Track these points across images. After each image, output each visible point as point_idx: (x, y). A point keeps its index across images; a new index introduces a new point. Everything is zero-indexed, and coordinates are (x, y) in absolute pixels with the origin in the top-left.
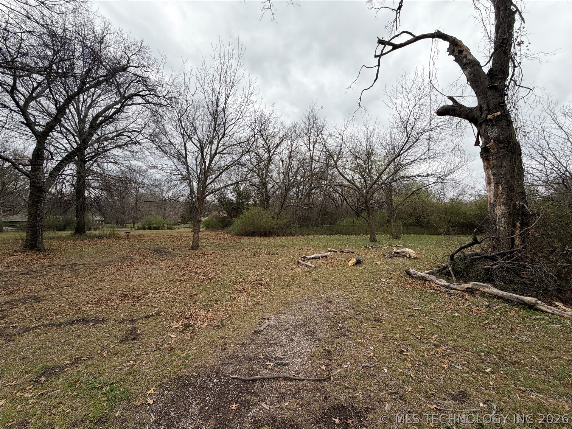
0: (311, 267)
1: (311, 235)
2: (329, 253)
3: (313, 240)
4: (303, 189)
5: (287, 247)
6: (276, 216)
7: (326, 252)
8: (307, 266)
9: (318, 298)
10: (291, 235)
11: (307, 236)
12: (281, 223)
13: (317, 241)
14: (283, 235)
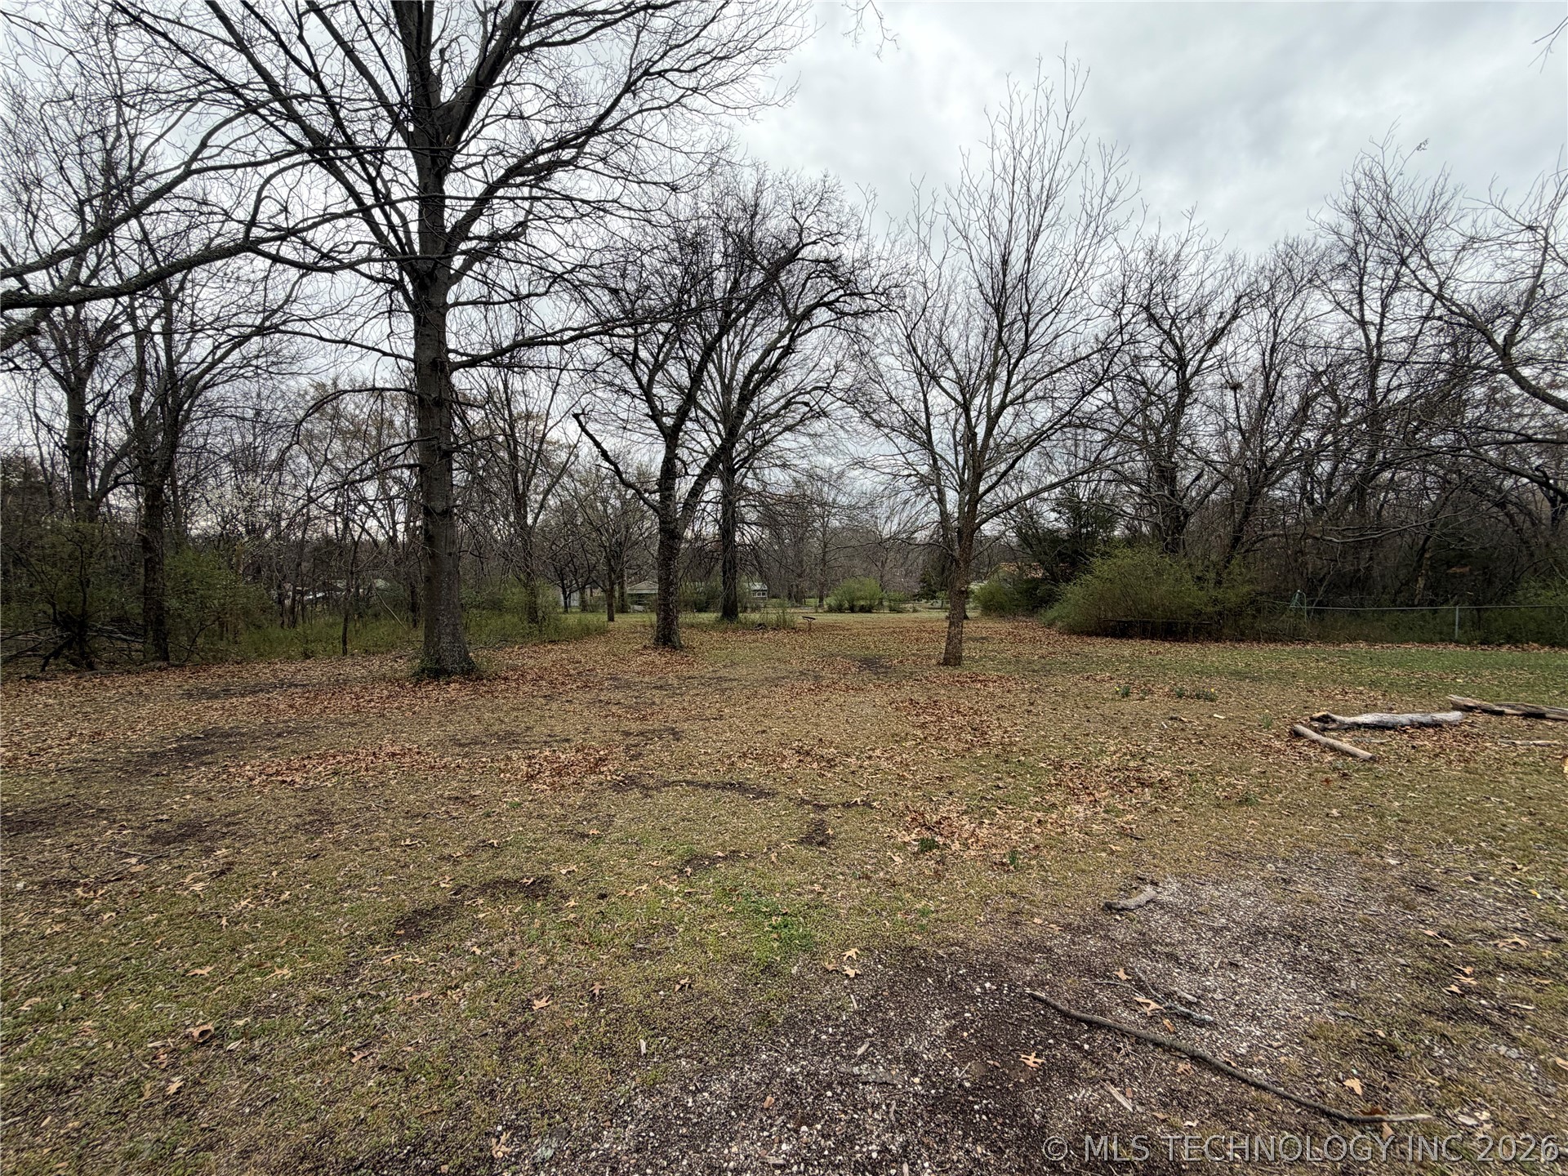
0: (1354, 756)
1: (1371, 641)
2: (1455, 716)
3: (1375, 661)
4: (1332, 475)
5: (1253, 679)
6: (1212, 575)
7: (1440, 710)
8: (1333, 749)
9: (1371, 867)
10: (1273, 637)
11: (1348, 647)
12: (1233, 596)
13: (1400, 665)
14: (1240, 637)
